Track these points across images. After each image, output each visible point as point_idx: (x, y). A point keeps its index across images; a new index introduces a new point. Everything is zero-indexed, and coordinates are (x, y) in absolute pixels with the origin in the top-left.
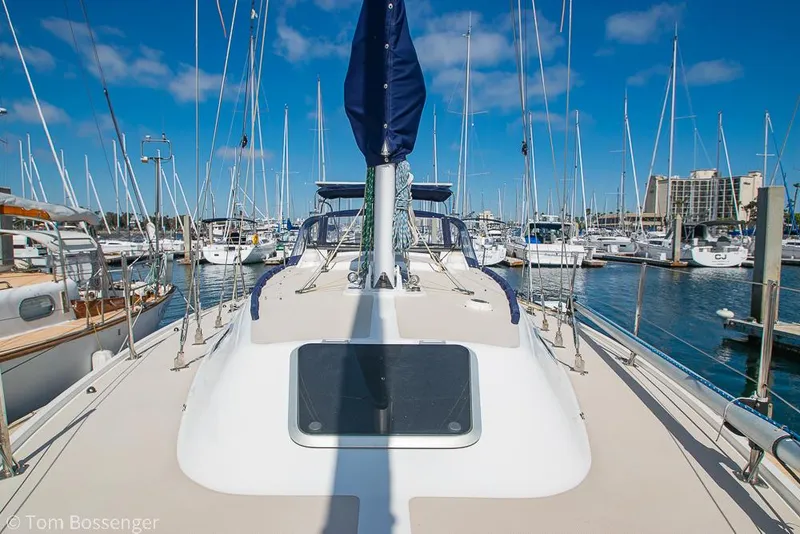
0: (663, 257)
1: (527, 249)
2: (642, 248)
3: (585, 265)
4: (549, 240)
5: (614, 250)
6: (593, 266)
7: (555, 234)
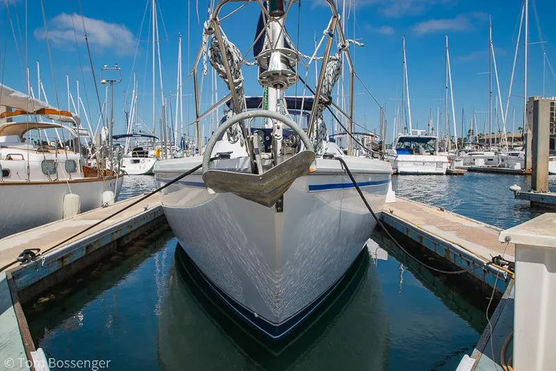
0: (518, 167)
1: (398, 159)
2: (503, 160)
3: (448, 173)
4: (418, 152)
5: (480, 163)
6: (456, 174)
7: (424, 147)
